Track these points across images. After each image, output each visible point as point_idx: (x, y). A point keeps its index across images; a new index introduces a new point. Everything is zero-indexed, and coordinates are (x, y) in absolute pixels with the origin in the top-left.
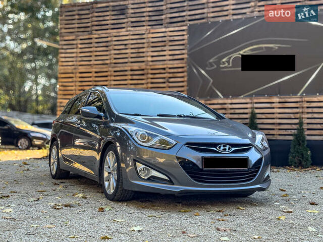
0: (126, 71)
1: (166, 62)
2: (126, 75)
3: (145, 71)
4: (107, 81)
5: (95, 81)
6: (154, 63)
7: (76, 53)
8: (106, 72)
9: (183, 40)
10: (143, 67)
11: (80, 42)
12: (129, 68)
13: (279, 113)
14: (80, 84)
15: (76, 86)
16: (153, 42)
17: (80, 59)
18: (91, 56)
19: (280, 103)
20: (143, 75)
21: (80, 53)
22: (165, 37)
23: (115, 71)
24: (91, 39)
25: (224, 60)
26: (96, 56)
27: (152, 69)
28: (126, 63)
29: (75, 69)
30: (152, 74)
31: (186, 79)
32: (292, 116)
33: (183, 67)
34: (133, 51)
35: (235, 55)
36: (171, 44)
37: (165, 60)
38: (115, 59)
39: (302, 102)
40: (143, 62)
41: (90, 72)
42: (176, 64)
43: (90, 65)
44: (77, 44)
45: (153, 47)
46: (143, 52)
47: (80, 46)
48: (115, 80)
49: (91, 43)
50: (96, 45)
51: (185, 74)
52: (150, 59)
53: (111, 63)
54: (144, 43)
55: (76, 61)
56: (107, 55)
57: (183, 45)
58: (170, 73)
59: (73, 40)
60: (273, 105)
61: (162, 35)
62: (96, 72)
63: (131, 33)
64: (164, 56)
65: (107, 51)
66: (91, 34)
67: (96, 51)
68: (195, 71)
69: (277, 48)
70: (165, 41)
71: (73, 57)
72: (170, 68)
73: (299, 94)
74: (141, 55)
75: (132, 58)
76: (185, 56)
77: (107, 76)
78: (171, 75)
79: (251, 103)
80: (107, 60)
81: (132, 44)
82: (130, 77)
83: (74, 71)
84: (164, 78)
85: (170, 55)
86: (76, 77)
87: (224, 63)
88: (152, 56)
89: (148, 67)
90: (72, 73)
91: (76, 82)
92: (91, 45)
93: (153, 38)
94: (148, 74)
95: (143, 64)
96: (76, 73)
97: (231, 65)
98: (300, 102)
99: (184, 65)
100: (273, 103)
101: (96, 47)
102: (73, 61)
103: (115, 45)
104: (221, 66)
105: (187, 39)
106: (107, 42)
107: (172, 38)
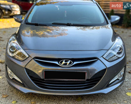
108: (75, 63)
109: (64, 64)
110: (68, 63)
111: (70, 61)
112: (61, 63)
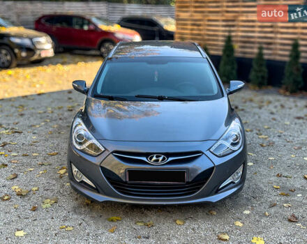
108: (170, 159)
109: (155, 161)
110: (161, 159)
111: (163, 156)
112: (151, 159)
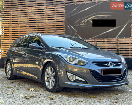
0: (35, 26)
1: (55, 23)
2: (35, 29)
3: (45, 27)
4: (26, 31)
5: (20, 31)
6: (49, 23)
7: (11, 17)
8: (26, 27)
9: (63, 12)
10: (44, 25)
11: (12, 12)
12: (37, 25)
13: (107, 46)
14: (13, 32)
15: (10, 33)
16: (48, 13)
17: (12, 21)
18: (18, 19)
19: (108, 41)
20: (44, 28)
21: (12, 17)
22: (54, 11)
23: (30, 27)
24: (18, 11)
25: (82, 22)
26: (20, 19)
27: (48, 26)
28: (36, 23)
29: (10, 25)
30: (48, 28)
31: (64, 30)
32: (113, 47)
33: (63, 25)
34: (39, 17)
35: (87, 20)
36: (57, 14)
37: (54, 22)
38: (30, 21)
39: (118, 41)
40: (44, 22)
41: (18, 27)
42: (60, 23)
43: (18, 23)
44: (10, 13)
45: (48, 15)
46: (44, 18)
47: (12, 14)
48: (30, 31)
49: (18, 13)
50: (21, 14)
51: (64, 28)
52: (47, 21)
53: (28, 23)
54: (44, 13)
55: (10, 22)
56: (26, 19)
57: (63, 15)
58: (57, 28)
59: (9, 11)
60: (105, 42)
61: (53, 10)
62: (20, 27)
63: (38, 9)
64: (54, 19)
65: (26, 17)
66: (18, 9)
67: (20, 17)
68: (69, 27)
69: (106, 17)
70: (54, 13)
71: (9, 20)
72: (57, 25)
73: (116, 38)
74: (43, 19)
75: (38, 20)
76: (64, 20)
77: (26, 29)
78: (57, 29)
79: (95, 42)
80: (26, 21)
81: (38, 14)
82: (37, 30)
83: (9, 26)
84: (54, 30)
85: (57, 19)
86: (10, 29)
87: (82, 23)
88: (48, 20)
89: (46, 25)
90: (8, 27)
91: (10, 31)
92: (18, 14)
93: (48, 11)
94: (46, 28)
95: (44, 23)
96: (10, 27)
97: (85, 24)
98: (116, 41)
99: (63, 24)
100: (105, 41)
101: (20, 15)
102: (9, 22)
103: (30, 14)
104: (81, 24)
105: (65, 12)
106: (26, 13)
107: (57, 11)
